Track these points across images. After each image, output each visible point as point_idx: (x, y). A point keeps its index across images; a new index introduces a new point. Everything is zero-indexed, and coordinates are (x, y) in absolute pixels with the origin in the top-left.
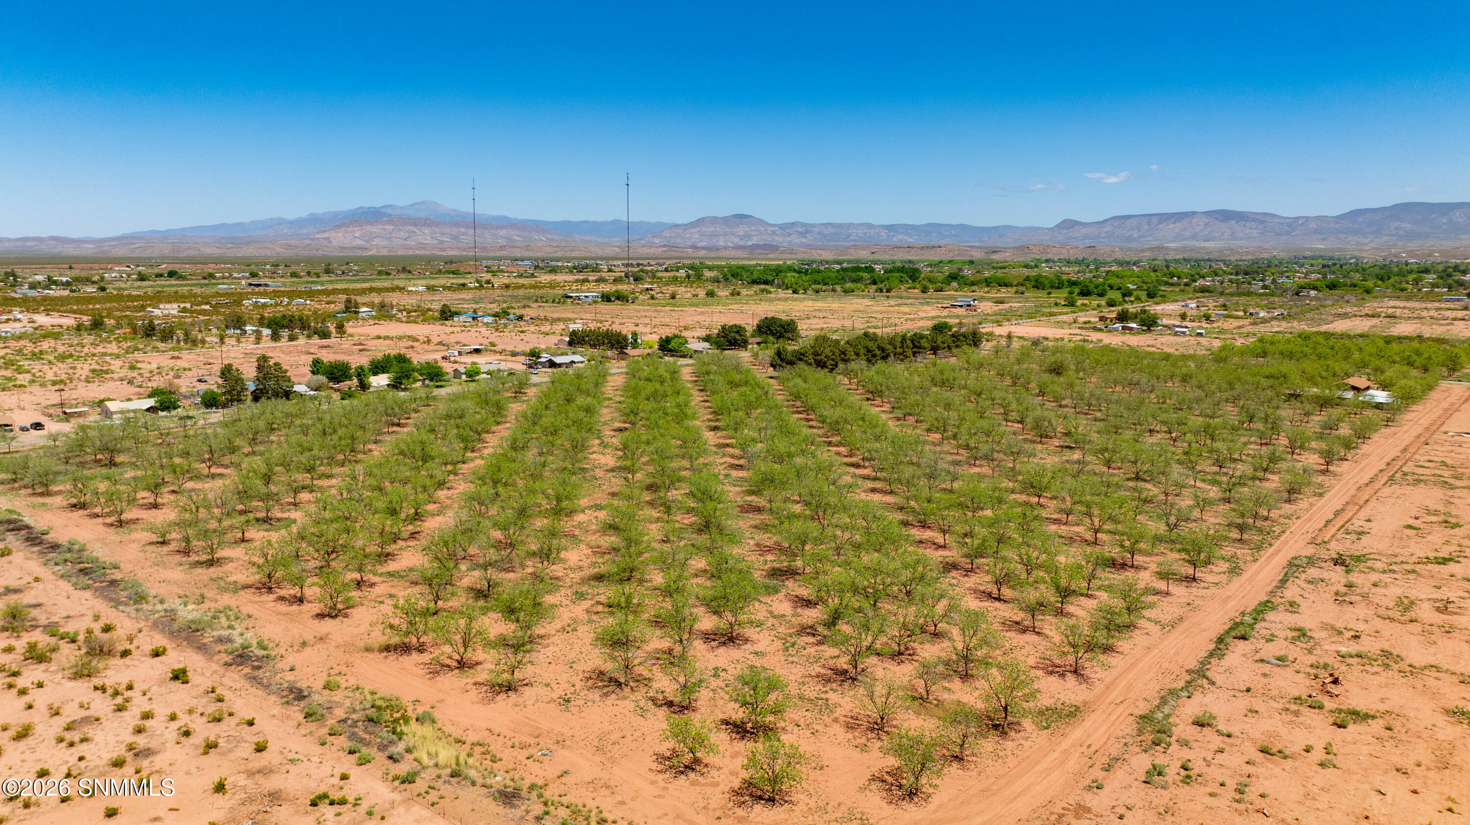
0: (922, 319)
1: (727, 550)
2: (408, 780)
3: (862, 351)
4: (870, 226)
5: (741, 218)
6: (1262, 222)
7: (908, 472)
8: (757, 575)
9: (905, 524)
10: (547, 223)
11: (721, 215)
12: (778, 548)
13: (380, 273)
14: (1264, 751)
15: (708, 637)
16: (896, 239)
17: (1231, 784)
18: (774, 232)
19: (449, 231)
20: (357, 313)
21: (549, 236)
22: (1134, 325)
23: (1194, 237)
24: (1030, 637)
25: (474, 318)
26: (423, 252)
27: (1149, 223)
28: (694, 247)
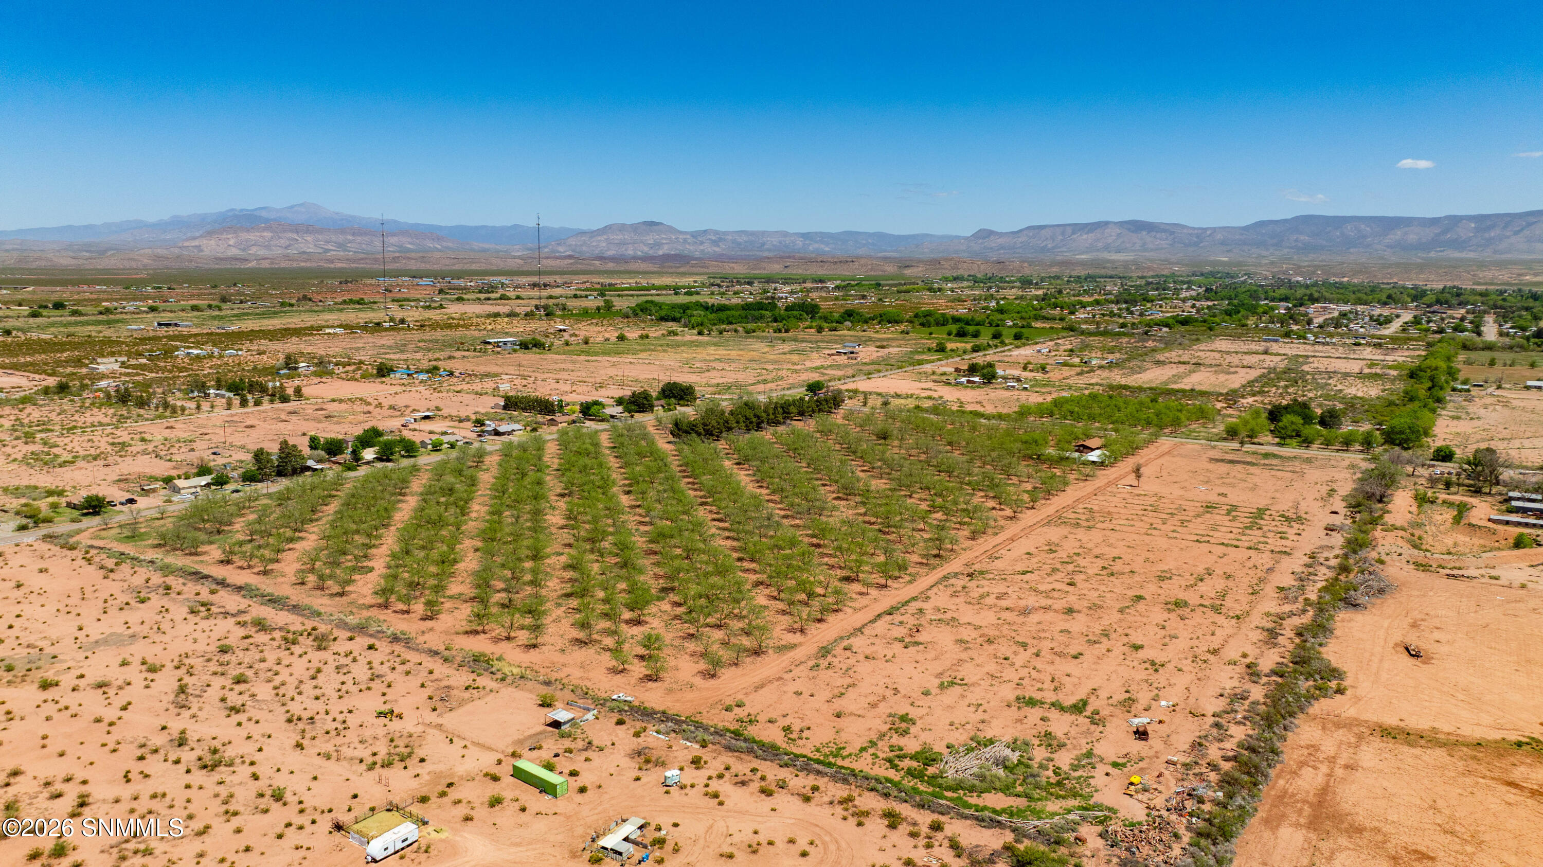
0: (807, 370)
1: (637, 578)
2: (503, 680)
3: (742, 419)
4: (785, 234)
5: (651, 224)
6: (1172, 233)
8: (653, 591)
10: (441, 228)
11: (629, 222)
12: (665, 576)
13: (282, 304)
14: (867, 657)
15: (627, 622)
16: (813, 247)
17: (844, 669)
18: (685, 240)
19: (334, 238)
20: (296, 368)
21: (444, 244)
22: (977, 379)
23: (1107, 248)
24: (786, 617)
25: (409, 375)
27: (1063, 233)
28: (601, 258)
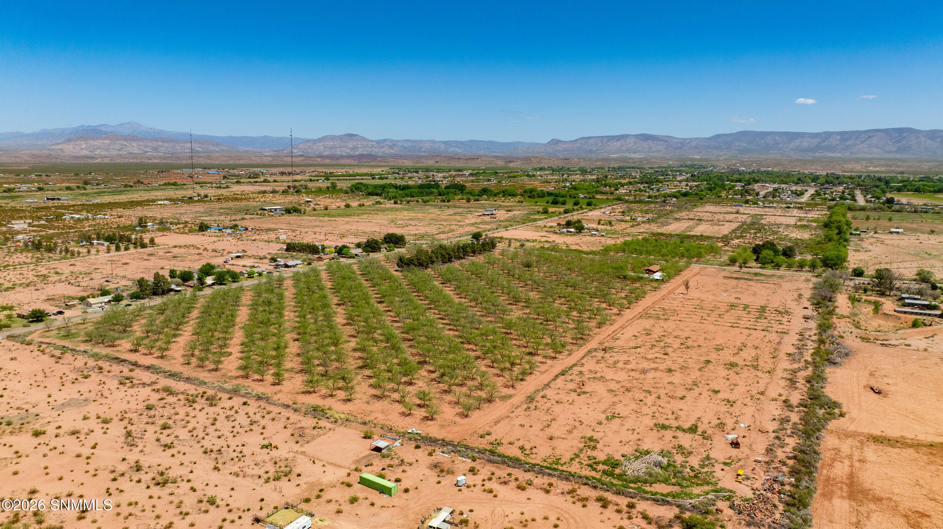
0: (468, 225)
1: (402, 356)
2: (335, 422)
3: (440, 256)
4: (434, 142)
5: (351, 136)
6: (666, 141)
7: (463, 321)
8: (414, 364)
9: (462, 343)
10: (218, 138)
11: (337, 134)
12: (419, 354)
13: (125, 186)
14: (557, 402)
15: (404, 383)
16: (451, 150)
17: (546, 409)
18: (372, 146)
19: (150, 144)
20: (146, 226)
21: (221, 148)
22: (572, 230)
23: (628, 150)
24: (501, 378)
25: (219, 230)
26: (135, 161)
27: (602, 142)
28: (321, 157)
